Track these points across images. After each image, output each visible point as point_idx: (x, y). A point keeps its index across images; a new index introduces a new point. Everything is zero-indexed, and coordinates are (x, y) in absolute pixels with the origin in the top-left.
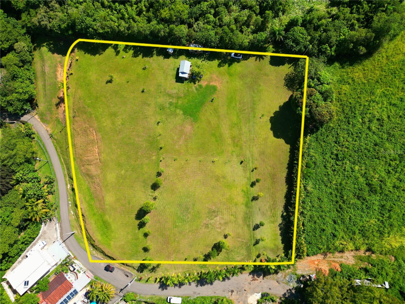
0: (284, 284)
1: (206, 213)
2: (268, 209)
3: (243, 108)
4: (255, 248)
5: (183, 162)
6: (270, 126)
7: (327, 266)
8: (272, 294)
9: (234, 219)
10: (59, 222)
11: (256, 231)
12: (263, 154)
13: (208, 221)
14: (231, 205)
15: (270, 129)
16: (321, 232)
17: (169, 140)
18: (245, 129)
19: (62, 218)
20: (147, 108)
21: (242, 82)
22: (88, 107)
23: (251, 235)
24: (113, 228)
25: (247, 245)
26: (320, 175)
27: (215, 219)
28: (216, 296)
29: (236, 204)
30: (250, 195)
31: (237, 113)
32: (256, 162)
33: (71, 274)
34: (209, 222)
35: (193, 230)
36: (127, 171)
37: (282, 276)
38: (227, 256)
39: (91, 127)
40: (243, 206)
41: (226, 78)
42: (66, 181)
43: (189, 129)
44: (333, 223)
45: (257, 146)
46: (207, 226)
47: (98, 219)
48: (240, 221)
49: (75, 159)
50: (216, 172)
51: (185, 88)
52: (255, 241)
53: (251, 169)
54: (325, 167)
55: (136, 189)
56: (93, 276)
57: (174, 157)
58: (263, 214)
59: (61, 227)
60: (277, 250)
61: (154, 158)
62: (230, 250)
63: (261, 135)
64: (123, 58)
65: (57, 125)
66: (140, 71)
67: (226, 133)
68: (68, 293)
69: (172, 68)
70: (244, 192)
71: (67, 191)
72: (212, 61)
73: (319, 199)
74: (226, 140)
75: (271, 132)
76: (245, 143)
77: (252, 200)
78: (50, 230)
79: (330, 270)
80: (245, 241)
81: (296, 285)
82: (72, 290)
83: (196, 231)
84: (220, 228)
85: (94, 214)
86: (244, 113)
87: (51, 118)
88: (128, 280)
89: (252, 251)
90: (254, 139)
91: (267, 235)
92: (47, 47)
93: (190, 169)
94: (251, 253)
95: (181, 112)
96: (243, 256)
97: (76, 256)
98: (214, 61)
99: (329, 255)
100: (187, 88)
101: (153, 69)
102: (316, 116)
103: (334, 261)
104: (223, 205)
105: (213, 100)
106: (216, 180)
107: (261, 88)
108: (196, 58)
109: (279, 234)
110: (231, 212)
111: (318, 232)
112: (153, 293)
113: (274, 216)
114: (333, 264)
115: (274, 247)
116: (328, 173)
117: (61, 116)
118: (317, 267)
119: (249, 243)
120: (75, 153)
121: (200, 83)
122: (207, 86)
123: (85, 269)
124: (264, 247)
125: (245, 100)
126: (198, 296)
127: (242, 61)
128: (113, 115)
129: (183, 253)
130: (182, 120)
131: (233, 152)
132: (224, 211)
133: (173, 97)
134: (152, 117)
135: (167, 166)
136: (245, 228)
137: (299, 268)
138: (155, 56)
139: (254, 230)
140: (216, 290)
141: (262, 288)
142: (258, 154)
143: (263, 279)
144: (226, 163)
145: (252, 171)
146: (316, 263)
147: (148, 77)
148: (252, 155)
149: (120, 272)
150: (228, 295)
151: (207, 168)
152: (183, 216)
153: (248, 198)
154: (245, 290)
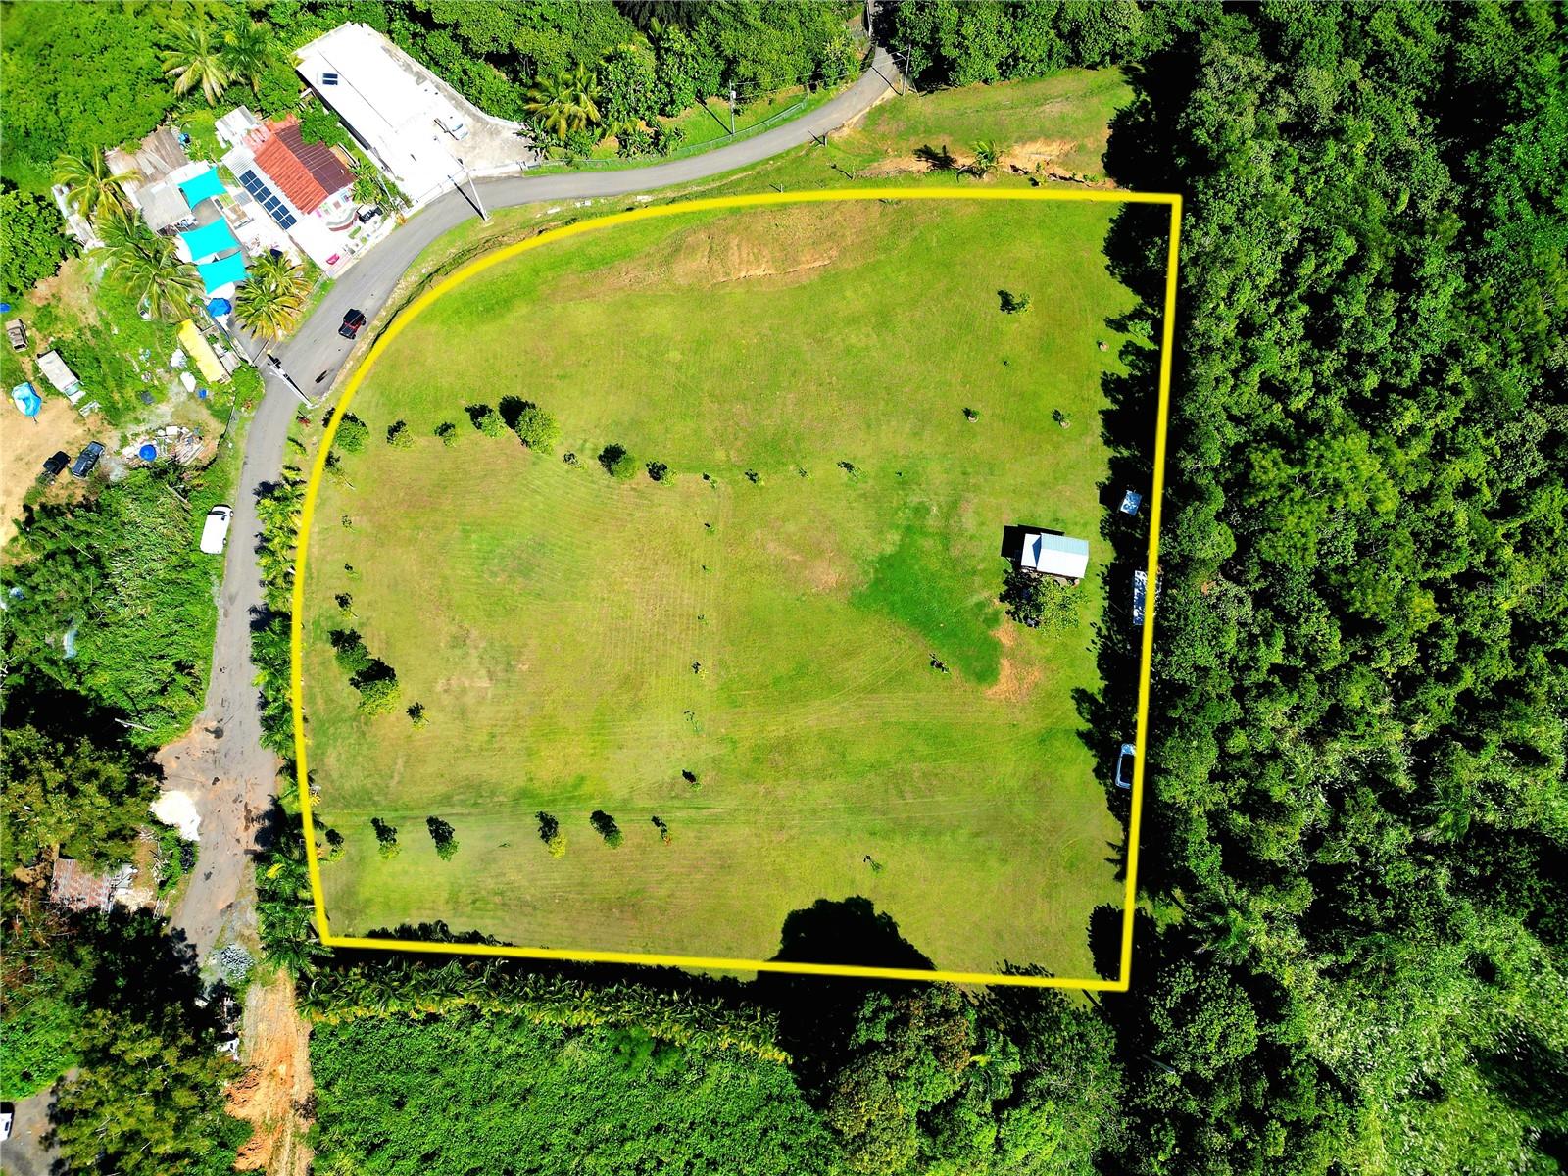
0: (217, 931)
1: (505, 639)
2: (505, 880)
3: (907, 788)
4: (365, 824)
5: (698, 555)
6: (837, 896)
7: (264, 1114)
8: (187, 882)
9: (475, 746)
10: (526, 172)
11: (427, 827)
12: (722, 867)
13: (476, 647)
14: (528, 732)
15: (823, 896)
16: (395, 1092)
17: (784, 506)
18: (821, 792)
19: (535, 181)
20: (907, 430)
21: (1014, 784)
22: (916, 239)
23: (412, 809)
24: (485, 328)
25: (378, 794)
26: (624, 1104)
27: (483, 672)
28: (212, 674)
29: (530, 753)
30: (563, 810)
31: (887, 764)
32: (691, 834)
33: (348, 212)
34: (473, 651)
35: (447, 591)
36: (679, 369)
37: (249, 926)
38: (345, 716)
39: (843, 252)
40: (521, 782)
41: (1031, 723)
42: (664, 189)
43: (825, 578)
44: (427, 1148)
45: (754, 841)
46: (460, 641)
47: (518, 284)
48: (466, 769)
49: (735, 211)
50: (657, 677)
51: (983, 559)
52: (390, 825)
53: (659, 816)
54: (658, 1128)
55: (611, 398)
56: (335, 277)
57: (721, 524)
58: (486, 860)
59: (509, 178)
60: (348, 912)
61: (720, 454)
62: (364, 728)
63: (797, 857)
64: (1099, 344)
65: (859, 155)
66: (1051, 401)
67: (812, 718)
68: (285, 201)
69: (1060, 515)
70: (576, 787)
71: (629, 194)
72: (1099, 666)
73: (527, 1092)
74: (782, 719)
75: (808, 904)
76: (768, 793)
77: (542, 817)
78: (502, 148)
79: (245, 1128)
80: (393, 783)
81: (208, 979)
82: (293, 211)
83: (444, 601)
84: (446, 691)
85: (536, 272)
86: (886, 791)
87: (883, 137)
88: (306, 380)
89: (355, 810)
90: (782, 828)
91: (406, 873)
92: (1133, 103)
93: (672, 580)
94: (347, 806)
95: (889, 550)
96: (341, 776)
97: (407, 227)
98: (1098, 674)
99: (306, 1125)
100: (985, 570)
101: (1057, 447)
102: (852, 1072)
103: (278, 1147)
104: (533, 702)
105: (939, 666)
106: (628, 677)
107: (993, 863)
108: (1106, 603)
109: (407, 921)
110: (502, 735)
111: (396, 1080)
112: (250, 460)
113: (478, 904)
114: (270, 1142)
115: (361, 897)
116: (632, 1138)
117: (888, 165)
118: (267, 1069)
119: (384, 803)
120: (754, 211)
121: (1004, 617)
122: (995, 646)
123: (362, 251)
124: (362, 858)
125: (940, 798)
126: (221, 611)
127: (1103, 788)
128: (883, 319)
129: (373, 556)
130: (861, 550)
131: (734, 742)
132: (510, 707)
133: (947, 517)
134: (869, 446)
135: (687, 498)
136: (440, 787)
137: (270, 997)
138: (1110, 452)
139: (432, 821)
140: (230, 675)
141: (216, 846)
142: (724, 844)
143: (247, 852)
144: (690, 714)
145: (655, 821)
146: (282, 1069)
147: (1023, 429)
148: (715, 821)
149: (336, 357)
150: (207, 717)
151: (673, 642)
152: (502, 557)
153: (553, 801)
154: (216, 780)
